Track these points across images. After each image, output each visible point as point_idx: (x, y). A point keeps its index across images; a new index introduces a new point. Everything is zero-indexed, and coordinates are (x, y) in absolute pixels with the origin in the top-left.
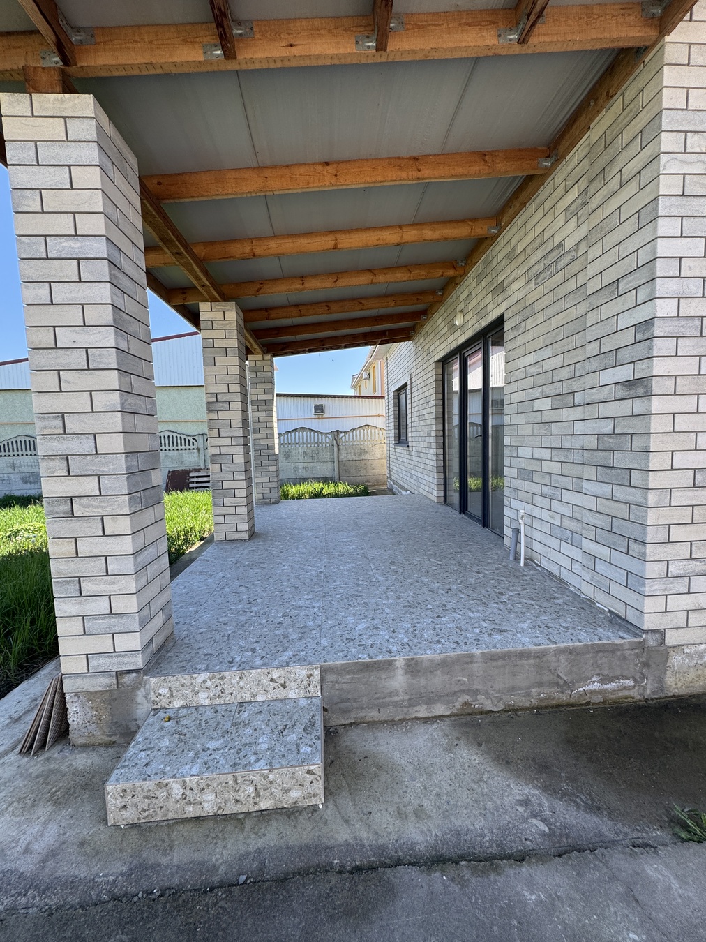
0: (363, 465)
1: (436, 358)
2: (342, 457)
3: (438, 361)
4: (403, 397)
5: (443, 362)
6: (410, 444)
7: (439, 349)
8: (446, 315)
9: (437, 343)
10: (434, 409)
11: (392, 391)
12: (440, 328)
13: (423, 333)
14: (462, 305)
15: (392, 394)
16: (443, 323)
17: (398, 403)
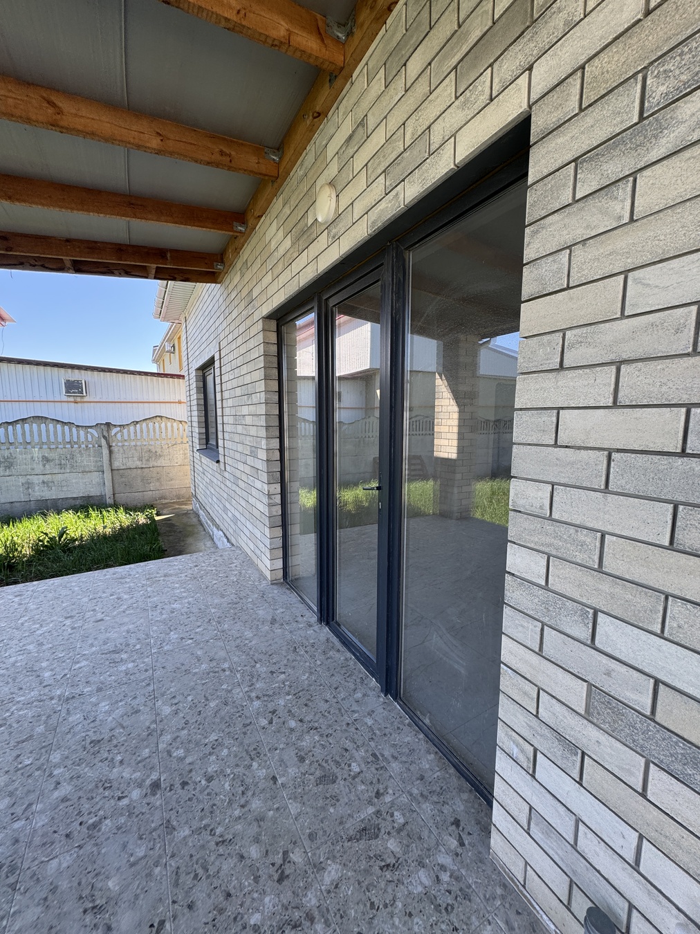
0: (155, 475)
1: (266, 309)
2: (116, 464)
3: (269, 317)
4: (210, 379)
5: (278, 320)
6: (221, 459)
7: (270, 291)
8: (287, 211)
9: (269, 278)
10: (262, 409)
11: (194, 368)
12: (273, 245)
13: (239, 265)
14: (333, 170)
15: (194, 374)
16: (281, 234)
17: (203, 389)
